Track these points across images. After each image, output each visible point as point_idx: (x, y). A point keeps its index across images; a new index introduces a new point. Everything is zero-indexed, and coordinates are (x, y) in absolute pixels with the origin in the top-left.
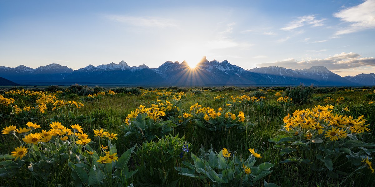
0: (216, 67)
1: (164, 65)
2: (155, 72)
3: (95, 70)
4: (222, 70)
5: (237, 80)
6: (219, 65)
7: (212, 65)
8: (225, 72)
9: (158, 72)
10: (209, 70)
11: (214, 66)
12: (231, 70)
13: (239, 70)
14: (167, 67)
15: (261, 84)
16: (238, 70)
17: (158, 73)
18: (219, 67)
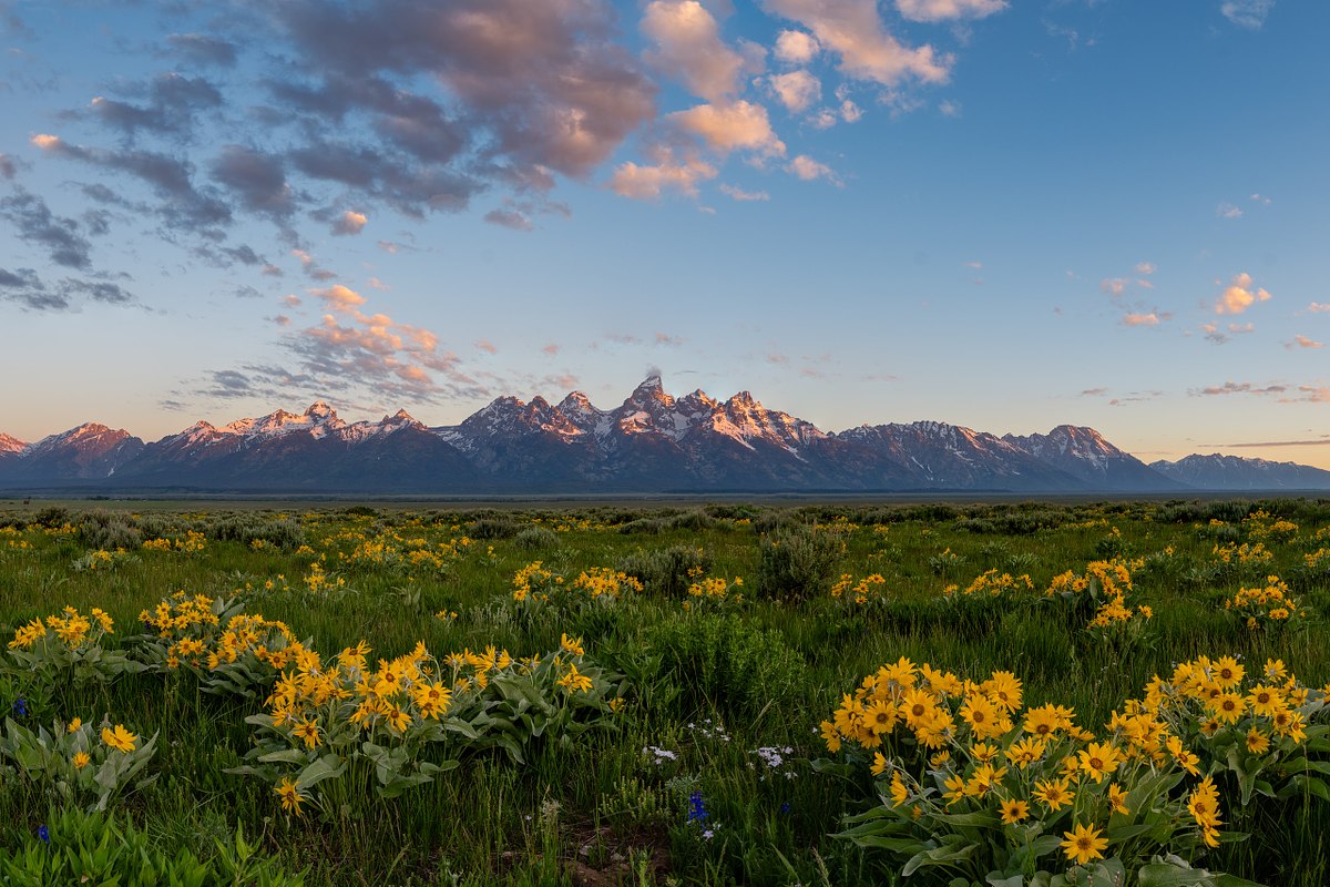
0: (702, 420)
1: (484, 412)
2: (446, 444)
3: (214, 440)
4: (729, 432)
5: (795, 473)
6: (714, 412)
7: (687, 414)
8: (743, 442)
9: (458, 441)
10: (676, 432)
11: (697, 415)
12: (764, 433)
13: (800, 434)
14: (497, 421)
15: (887, 491)
16: (795, 435)
17: (457, 445)
18: (716, 422)
